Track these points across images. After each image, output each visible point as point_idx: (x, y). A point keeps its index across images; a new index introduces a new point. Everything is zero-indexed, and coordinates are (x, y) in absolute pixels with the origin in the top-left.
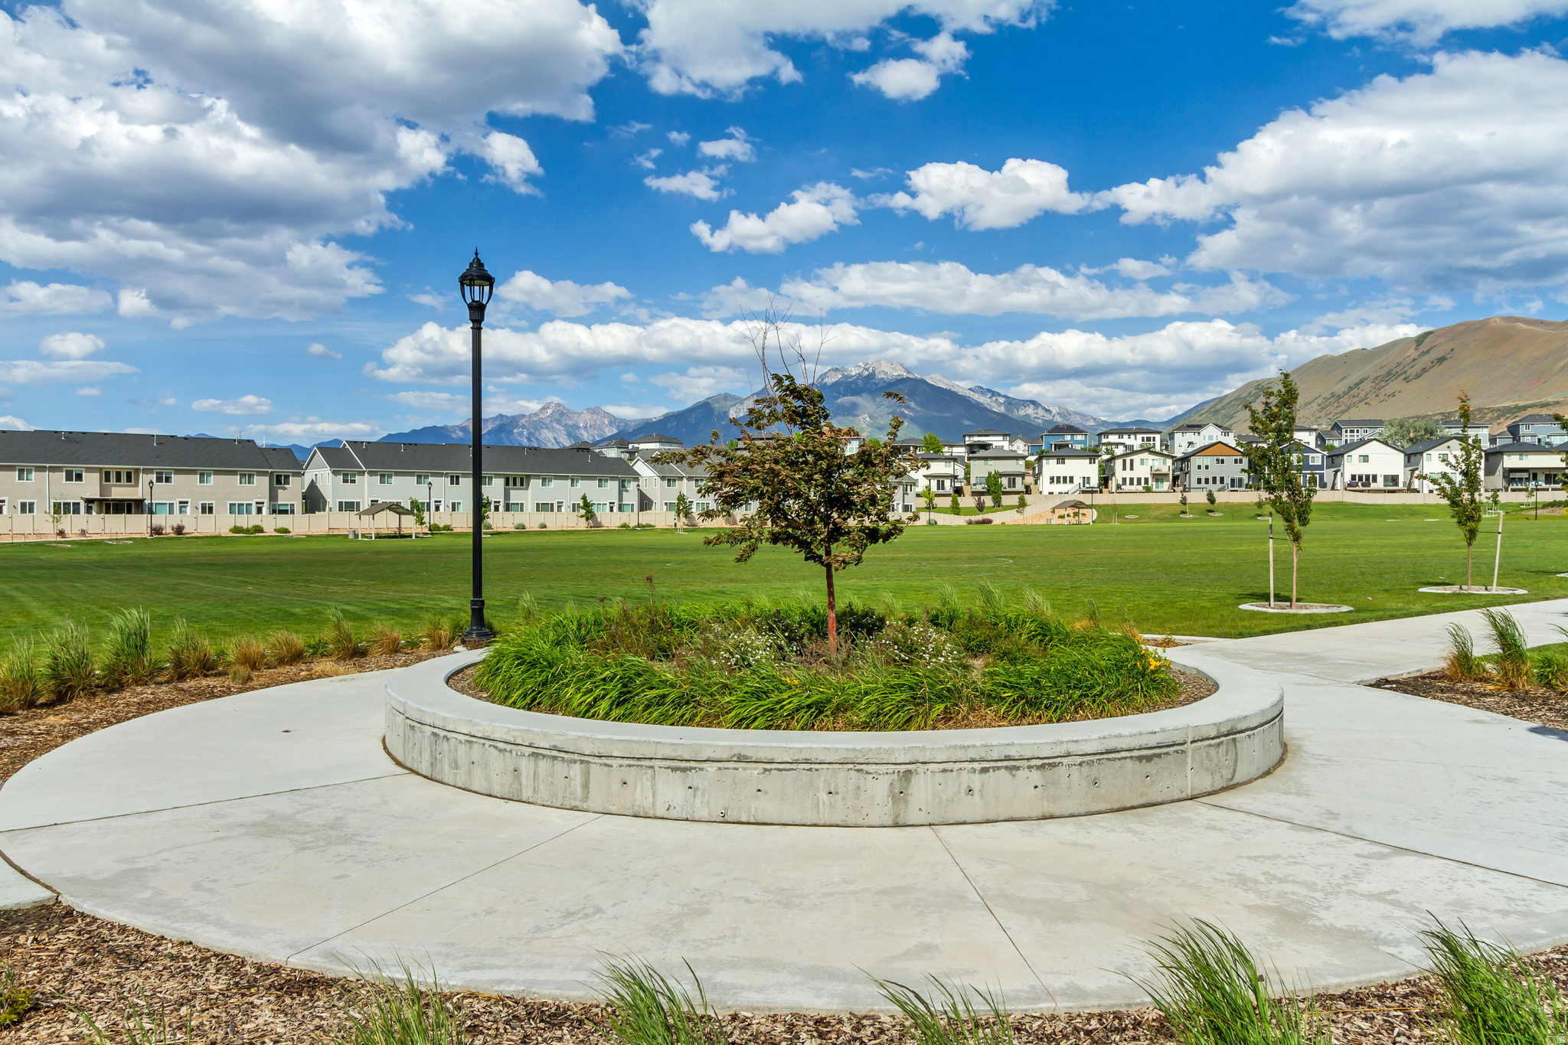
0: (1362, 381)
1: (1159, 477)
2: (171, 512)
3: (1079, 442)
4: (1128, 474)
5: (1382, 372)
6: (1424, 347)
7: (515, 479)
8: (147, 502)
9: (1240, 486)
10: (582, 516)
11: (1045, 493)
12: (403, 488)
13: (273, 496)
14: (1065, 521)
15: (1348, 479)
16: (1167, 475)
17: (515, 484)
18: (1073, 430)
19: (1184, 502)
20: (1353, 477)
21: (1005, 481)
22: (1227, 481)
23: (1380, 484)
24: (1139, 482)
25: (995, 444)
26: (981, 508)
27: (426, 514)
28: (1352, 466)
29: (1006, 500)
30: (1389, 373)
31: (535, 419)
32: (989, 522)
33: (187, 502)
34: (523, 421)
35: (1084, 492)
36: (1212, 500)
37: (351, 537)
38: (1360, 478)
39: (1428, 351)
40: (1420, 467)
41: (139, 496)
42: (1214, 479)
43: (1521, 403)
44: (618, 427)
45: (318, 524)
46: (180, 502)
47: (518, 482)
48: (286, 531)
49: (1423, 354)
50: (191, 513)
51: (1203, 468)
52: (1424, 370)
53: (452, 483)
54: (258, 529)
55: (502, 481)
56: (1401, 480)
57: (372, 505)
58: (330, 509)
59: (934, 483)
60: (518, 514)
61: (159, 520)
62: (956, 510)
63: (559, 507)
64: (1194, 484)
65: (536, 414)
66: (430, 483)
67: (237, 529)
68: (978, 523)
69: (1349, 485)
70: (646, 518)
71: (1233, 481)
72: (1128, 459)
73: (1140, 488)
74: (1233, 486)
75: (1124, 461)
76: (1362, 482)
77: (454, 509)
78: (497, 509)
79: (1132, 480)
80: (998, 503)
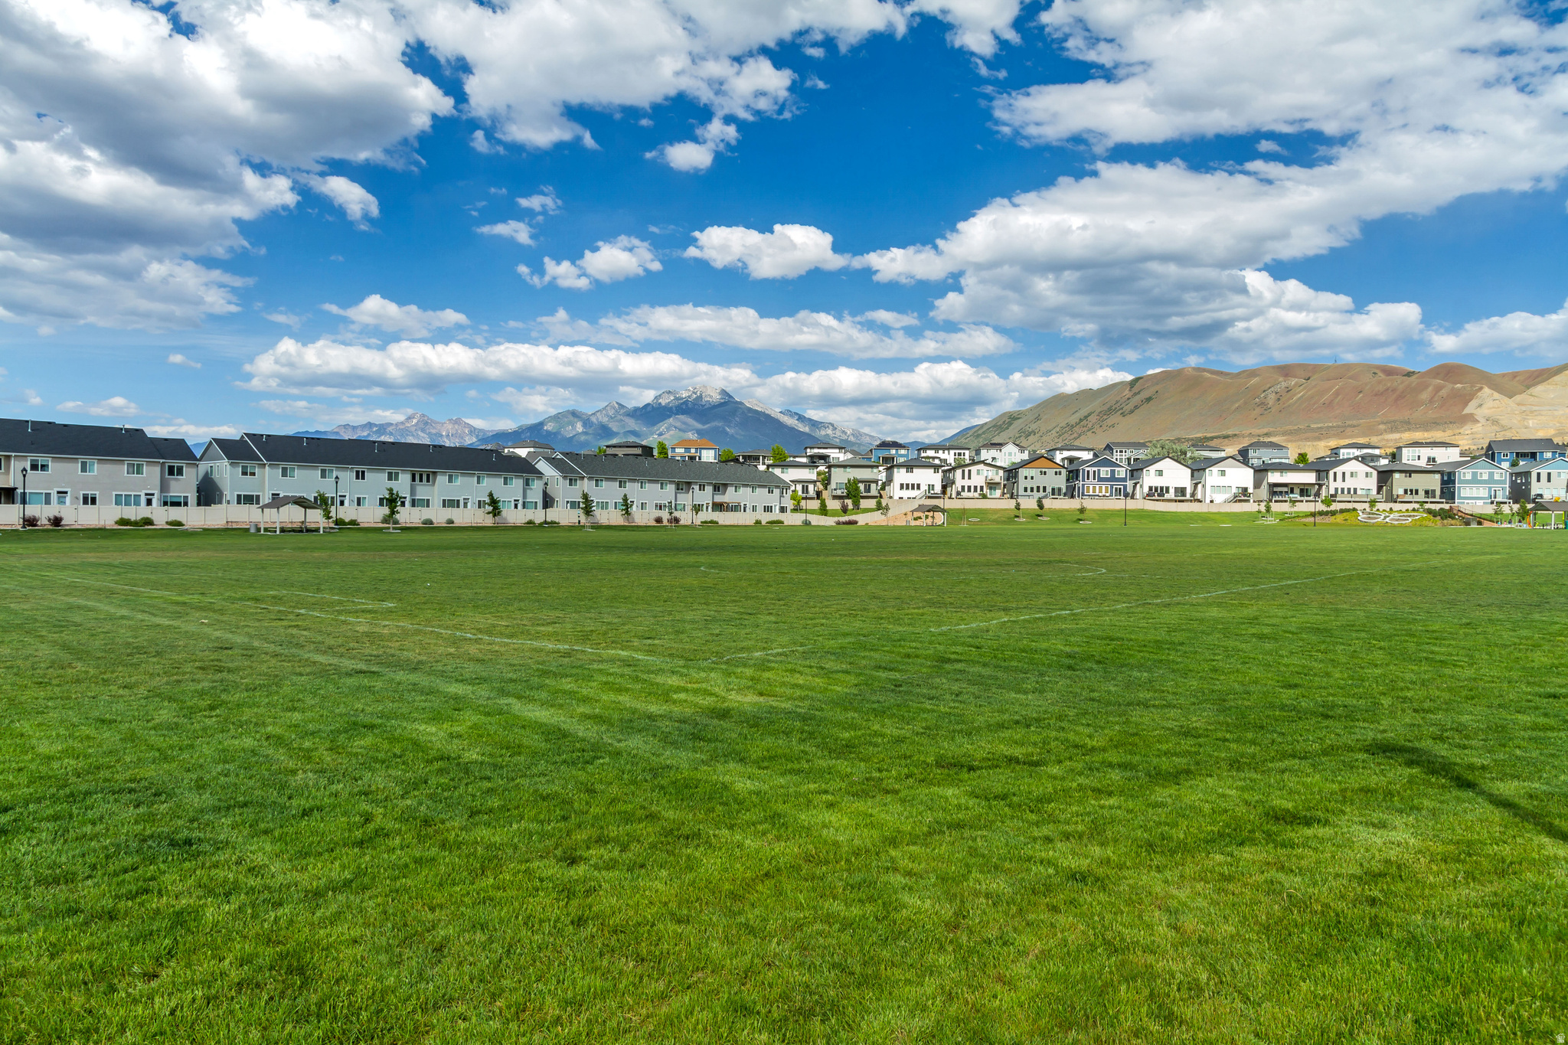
0: (1089, 415)
1: (992, 486)
2: (48, 502)
3: (902, 456)
4: (966, 483)
5: (1105, 408)
6: (1136, 389)
7: (421, 476)
8: (20, 491)
9: (1059, 494)
10: (489, 513)
11: (896, 497)
12: (307, 481)
13: (164, 487)
14: (918, 523)
15: (1146, 490)
16: (999, 484)
17: (421, 480)
18: (895, 445)
19: (1018, 507)
20: (1151, 488)
21: (862, 486)
22: (1049, 490)
23: (1171, 495)
24: (975, 490)
25: (832, 455)
26: (845, 510)
27: (333, 509)
28: (1150, 479)
29: (864, 504)
30: (1110, 409)
31: (402, 427)
32: (855, 522)
33: (66, 493)
34: (390, 429)
35: (929, 497)
36: (1041, 506)
37: (253, 530)
38: (1156, 489)
39: (1139, 393)
40: (1203, 481)
41: (11, 485)
42: (1038, 488)
43: (1209, 435)
44: (477, 436)
45: (214, 517)
46: (59, 492)
47: (425, 478)
48: (180, 524)
49: (1135, 394)
50: (72, 504)
51: (1029, 478)
52: (1136, 407)
53: (357, 478)
54: (148, 522)
55: (408, 477)
56: (1189, 492)
57: (273, 499)
58: (228, 502)
59: (799, 487)
60: (425, 510)
61: (32, 510)
62: (823, 511)
63: (465, 505)
64: (1021, 492)
65: (402, 423)
66: (337, 478)
67: (123, 522)
68: (844, 523)
69: (1148, 495)
70: (553, 514)
71: (1053, 489)
72: (966, 470)
73: (976, 495)
74: (1053, 494)
75: (963, 471)
76: (1157, 493)
77: (359, 504)
78: (403, 504)
79: (969, 487)
80: (856, 505)
